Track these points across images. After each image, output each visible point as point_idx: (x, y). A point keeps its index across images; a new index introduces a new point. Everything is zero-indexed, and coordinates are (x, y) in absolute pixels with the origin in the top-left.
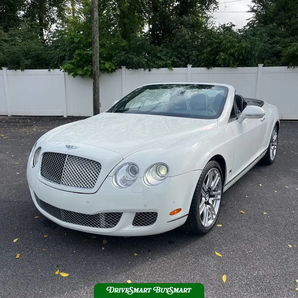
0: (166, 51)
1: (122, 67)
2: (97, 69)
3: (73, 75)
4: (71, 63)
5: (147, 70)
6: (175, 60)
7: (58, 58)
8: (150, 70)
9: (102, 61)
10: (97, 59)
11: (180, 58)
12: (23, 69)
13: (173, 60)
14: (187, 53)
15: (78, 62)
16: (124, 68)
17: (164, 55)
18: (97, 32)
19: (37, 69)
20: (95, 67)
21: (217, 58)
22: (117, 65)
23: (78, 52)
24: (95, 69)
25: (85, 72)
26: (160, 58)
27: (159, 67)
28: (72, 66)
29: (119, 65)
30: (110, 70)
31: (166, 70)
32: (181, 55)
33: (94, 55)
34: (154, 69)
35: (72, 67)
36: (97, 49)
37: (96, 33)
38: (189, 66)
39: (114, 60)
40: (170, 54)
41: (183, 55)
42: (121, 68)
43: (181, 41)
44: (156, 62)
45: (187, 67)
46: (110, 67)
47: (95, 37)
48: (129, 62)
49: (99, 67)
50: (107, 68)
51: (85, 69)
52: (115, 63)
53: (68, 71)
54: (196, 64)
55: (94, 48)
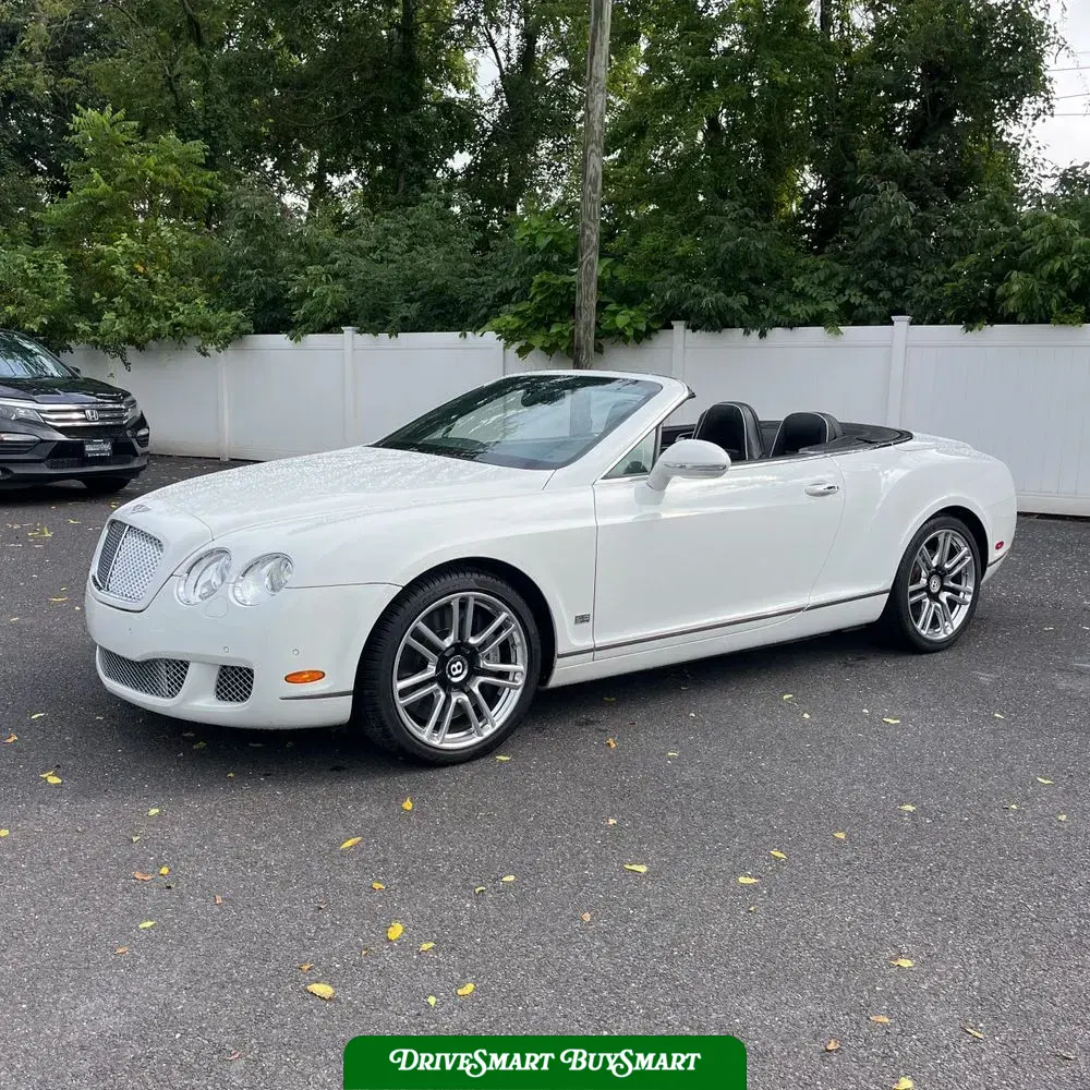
0: (828, 271)
1: (673, 323)
2: (585, 333)
3: (518, 351)
4: (516, 314)
5: (755, 334)
6: (852, 301)
7: (495, 296)
8: (763, 335)
9: (613, 307)
10: (588, 299)
11: (872, 293)
12: (394, 333)
13: (846, 298)
14: (903, 276)
15: (539, 309)
16: (679, 326)
17: (821, 284)
18: (595, 216)
19: (432, 331)
20: (582, 326)
21: (1000, 291)
22: (656, 319)
23: (540, 280)
24: (582, 332)
25: (554, 340)
26: (801, 295)
27: (792, 323)
28: (515, 322)
29: (664, 319)
30: (629, 333)
31: (817, 332)
32: (881, 281)
33: (580, 286)
34: (778, 330)
35: (516, 325)
36: (589, 268)
37: (590, 219)
38: (901, 322)
39: (648, 304)
40: (842, 279)
41: (886, 283)
42: (672, 327)
43: (877, 233)
44: (785, 308)
45: (892, 323)
46: (629, 325)
47: (588, 232)
48: (687, 308)
49: (593, 326)
50: (620, 327)
51: (554, 330)
52: (651, 311)
53: (509, 336)
54: (927, 314)
55: (582, 263)
